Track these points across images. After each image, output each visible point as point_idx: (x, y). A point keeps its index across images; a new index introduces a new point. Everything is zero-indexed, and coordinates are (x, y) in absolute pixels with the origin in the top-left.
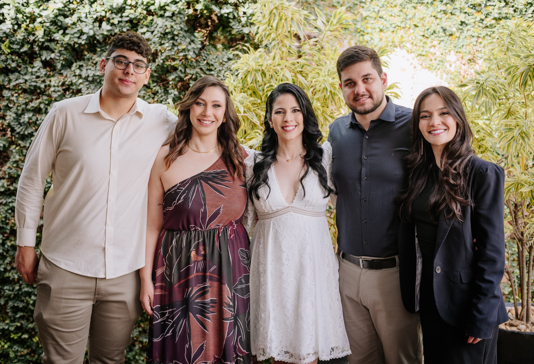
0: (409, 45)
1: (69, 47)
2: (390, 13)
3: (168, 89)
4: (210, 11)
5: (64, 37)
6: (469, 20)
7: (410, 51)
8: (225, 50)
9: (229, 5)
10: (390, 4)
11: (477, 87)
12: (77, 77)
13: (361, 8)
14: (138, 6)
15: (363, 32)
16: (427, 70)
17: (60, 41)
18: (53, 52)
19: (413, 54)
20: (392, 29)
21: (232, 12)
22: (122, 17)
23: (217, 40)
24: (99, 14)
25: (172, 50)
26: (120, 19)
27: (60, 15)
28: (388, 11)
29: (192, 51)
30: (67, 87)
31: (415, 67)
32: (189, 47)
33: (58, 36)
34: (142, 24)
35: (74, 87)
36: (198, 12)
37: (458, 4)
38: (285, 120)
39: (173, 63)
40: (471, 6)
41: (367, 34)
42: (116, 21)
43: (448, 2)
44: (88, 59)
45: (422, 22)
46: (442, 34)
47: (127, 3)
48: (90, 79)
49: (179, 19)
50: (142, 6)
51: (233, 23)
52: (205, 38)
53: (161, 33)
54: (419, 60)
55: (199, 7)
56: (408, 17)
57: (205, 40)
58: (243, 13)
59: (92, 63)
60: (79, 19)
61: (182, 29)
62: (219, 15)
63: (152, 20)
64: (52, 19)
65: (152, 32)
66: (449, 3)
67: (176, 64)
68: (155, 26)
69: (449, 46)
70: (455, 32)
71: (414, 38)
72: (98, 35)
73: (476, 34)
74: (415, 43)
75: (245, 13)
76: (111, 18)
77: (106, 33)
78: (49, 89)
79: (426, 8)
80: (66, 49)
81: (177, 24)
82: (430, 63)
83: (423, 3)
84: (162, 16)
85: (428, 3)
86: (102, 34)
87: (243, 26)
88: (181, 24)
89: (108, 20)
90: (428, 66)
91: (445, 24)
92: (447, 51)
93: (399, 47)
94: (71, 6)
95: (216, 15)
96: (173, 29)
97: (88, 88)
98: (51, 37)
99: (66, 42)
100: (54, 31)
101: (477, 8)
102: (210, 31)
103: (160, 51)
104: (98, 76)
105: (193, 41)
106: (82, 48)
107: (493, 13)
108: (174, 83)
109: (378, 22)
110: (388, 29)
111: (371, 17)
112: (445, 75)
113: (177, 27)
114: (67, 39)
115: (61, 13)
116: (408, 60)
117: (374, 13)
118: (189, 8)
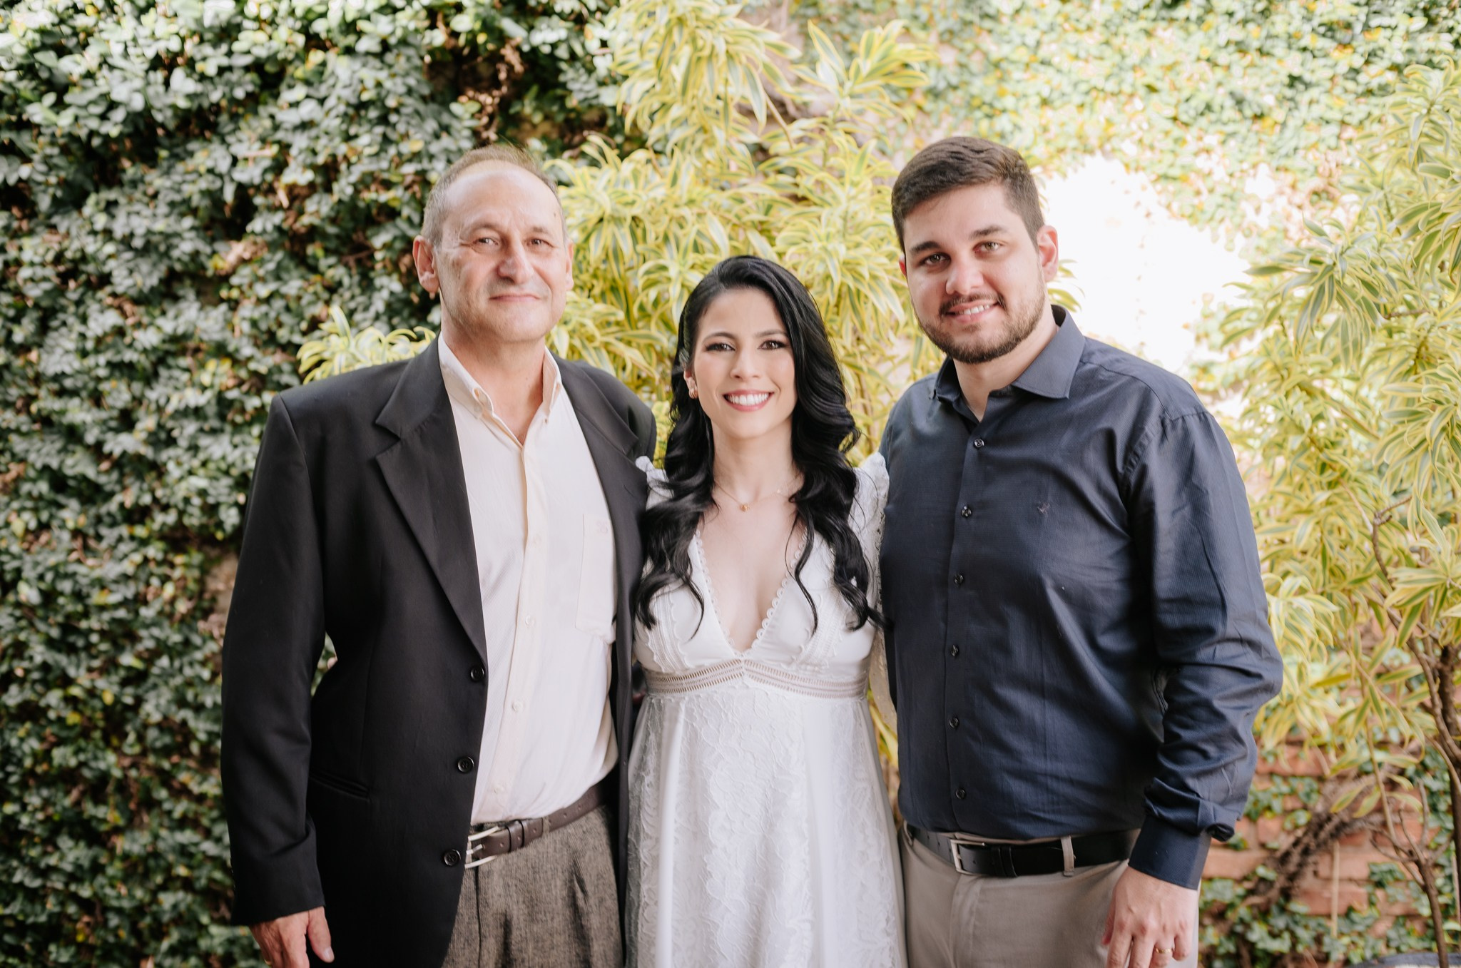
0: (1130, 148)
1: (74, 147)
2: (1072, 50)
3: (372, 274)
4: (497, 34)
5: (58, 113)
6: (1317, 71)
7: (1133, 165)
8: (548, 156)
9: (555, 18)
10: (1074, 23)
11: (1314, 274)
12: (100, 237)
13: (985, 34)
14: (278, 20)
15: (991, 106)
16: (1185, 223)
17: (48, 126)
18: (26, 159)
19: (1141, 174)
20: (1077, 99)
21: (567, 40)
22: (230, 54)
23: (527, 126)
24: (161, 47)
25: (383, 155)
26: (225, 62)
27: (44, 47)
28: (1067, 43)
29: (443, 158)
30: (69, 265)
31: (1148, 215)
32: (435, 148)
33: (38, 112)
34: (292, 76)
35: (91, 268)
36: (462, 40)
37: (1279, 24)
38: (735, 372)
39: (384, 197)
40: (1322, 30)
41: (1004, 111)
42: (210, 69)
43: (1251, 15)
44: (134, 184)
45: (1171, 75)
46: (1230, 113)
47: (247, 11)
48: (138, 243)
49: (402, 60)
50: (291, 21)
51: (569, 75)
52: (485, 120)
53: (348, 105)
54: (1159, 193)
55: (463, 23)
56: (1129, 61)
57: (487, 127)
58: (598, 44)
59: (145, 193)
60: (104, 62)
61: (410, 91)
62: (526, 48)
63: (324, 64)
64: (19, 60)
65: (322, 101)
66: (1253, 20)
67: (394, 199)
68: (331, 81)
69: (1254, 150)
70: (1270, 109)
71: (1145, 126)
72: (160, 110)
73: (1336, 115)
74: (1147, 141)
75: (604, 44)
76: (198, 57)
77: (183, 103)
78: (16, 273)
79: (1182, 34)
80: (65, 151)
81: (393, 76)
82: (1196, 201)
83: (1172, 20)
84: (349, 51)
85: (1188, 19)
86: (174, 107)
87: (602, 84)
88: (407, 74)
89: (191, 63)
90: (1188, 211)
91: (1239, 83)
92: (1245, 166)
93: (1099, 154)
94: (81, 21)
95: (518, 48)
96: (384, 93)
97: (131, 272)
98: (20, 115)
99: (66, 130)
100: (28, 95)
101: (1341, 35)
102: (503, 98)
103: (346, 158)
104: (161, 233)
105: (446, 129)
106: (114, 147)
107: (1388, 49)
108: (389, 255)
109: (1034, 77)
110: (1066, 98)
111: (1013, 62)
112: (1240, 240)
113: (395, 87)
114: (64, 120)
115: (49, 41)
116: (1127, 192)
117: (1023, 51)
118: (433, 26)
